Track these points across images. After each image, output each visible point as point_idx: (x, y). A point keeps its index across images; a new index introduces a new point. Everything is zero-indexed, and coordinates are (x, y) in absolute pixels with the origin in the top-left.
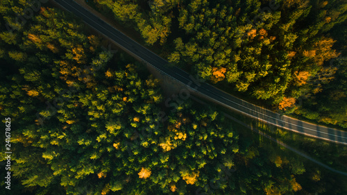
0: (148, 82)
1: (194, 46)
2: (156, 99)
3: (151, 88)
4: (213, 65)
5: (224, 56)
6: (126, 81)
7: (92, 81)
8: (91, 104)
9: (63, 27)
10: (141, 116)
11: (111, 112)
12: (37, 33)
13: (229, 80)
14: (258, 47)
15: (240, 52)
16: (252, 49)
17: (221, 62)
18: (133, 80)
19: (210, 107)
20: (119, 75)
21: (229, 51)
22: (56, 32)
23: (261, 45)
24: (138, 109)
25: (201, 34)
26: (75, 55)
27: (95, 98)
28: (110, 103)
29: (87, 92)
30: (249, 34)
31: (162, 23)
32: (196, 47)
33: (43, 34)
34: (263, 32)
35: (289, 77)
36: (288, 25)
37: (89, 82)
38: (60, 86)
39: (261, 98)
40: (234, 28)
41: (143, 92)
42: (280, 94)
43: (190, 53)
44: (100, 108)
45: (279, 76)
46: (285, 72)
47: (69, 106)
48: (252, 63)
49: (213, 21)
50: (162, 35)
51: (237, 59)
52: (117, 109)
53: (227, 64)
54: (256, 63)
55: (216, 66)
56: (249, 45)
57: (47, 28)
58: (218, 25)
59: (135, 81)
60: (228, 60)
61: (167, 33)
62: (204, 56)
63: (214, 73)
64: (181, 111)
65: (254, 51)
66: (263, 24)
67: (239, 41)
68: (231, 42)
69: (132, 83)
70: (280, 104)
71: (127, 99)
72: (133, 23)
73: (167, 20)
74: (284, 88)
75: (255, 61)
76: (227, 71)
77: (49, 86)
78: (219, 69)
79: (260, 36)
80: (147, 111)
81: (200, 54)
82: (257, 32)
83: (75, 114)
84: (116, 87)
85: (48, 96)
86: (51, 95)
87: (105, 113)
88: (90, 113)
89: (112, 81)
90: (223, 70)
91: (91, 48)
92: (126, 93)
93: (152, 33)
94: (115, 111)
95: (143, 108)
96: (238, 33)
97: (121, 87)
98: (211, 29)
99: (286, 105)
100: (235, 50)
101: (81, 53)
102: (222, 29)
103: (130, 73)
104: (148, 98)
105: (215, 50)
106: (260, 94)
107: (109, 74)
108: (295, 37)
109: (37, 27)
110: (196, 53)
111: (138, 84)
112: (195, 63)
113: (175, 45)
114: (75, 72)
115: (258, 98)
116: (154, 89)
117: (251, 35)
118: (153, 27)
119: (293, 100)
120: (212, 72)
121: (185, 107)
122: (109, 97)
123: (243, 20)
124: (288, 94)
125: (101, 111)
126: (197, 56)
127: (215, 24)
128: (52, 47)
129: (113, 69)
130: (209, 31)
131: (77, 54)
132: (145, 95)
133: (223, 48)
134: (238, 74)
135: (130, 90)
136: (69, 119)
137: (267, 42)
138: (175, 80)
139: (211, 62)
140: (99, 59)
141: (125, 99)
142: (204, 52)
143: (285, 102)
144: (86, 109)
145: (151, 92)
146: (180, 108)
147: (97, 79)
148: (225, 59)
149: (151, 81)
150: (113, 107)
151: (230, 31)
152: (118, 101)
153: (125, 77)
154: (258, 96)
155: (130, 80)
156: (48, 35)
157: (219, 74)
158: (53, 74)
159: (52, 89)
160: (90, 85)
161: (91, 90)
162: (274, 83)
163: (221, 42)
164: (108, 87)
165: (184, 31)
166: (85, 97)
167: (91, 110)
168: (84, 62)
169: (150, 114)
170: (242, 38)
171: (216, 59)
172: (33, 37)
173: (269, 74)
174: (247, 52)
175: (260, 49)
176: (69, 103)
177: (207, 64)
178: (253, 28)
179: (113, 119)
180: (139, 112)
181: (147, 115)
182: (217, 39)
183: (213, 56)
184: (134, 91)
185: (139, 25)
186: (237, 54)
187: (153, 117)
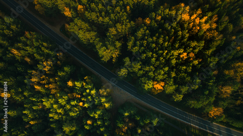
0: (101, 91)
1: (139, 64)
2: (107, 105)
3: (103, 96)
4: (154, 79)
5: (163, 72)
6: (83, 89)
7: (56, 88)
8: (52, 107)
9: (39, 46)
10: (94, 120)
11: (68, 115)
12: (18, 49)
13: (167, 92)
14: (189, 66)
15: (175, 70)
16: (185, 67)
17: (161, 77)
18: (89, 88)
19: (152, 114)
20: (78, 84)
21: (166, 69)
22: (33, 49)
23: (191, 65)
24: (91, 113)
25: (145, 55)
26: (45, 67)
27: (57, 102)
28: (68, 107)
29: (51, 96)
30: (181, 56)
31: (115, 46)
32: (140, 65)
33: (23, 49)
34: (192, 55)
35: (215, 90)
36: (211, 51)
37: (53, 89)
38: (30, 91)
39: (193, 107)
40: (169, 51)
41: (97, 99)
42: (209, 105)
43: (136, 70)
44: (59, 111)
45: (208, 90)
46: (212, 86)
47: (34, 108)
48: (185, 78)
49: (154, 45)
50: (114, 56)
51: (173, 75)
52: (74, 112)
53: (165, 79)
54: (189, 79)
55: (156, 81)
56: (182, 64)
57: (27, 45)
58: (157, 49)
59: (91, 90)
60: (166, 75)
61: (118, 54)
62: (147, 72)
63: (155, 86)
64: (127, 117)
65: (186, 69)
66: (191, 49)
67: (174, 62)
68: (168, 62)
69: (88, 91)
70: (210, 112)
71: (84, 104)
72: (93, 46)
73: (118, 44)
74: (212, 99)
75: (187, 77)
76: (165, 84)
77: (20, 90)
78: (158, 82)
79: (190, 58)
80: (99, 115)
81: (144, 71)
82: (187, 55)
83: (38, 115)
84: (75, 94)
85: (17, 98)
86: (20, 98)
87: (64, 115)
88: (51, 115)
89: (72, 89)
90: (162, 84)
91: (59, 62)
92: (83, 99)
93: (107, 53)
94: (72, 114)
95: (95, 113)
96: (173, 55)
97: (79, 94)
98: (152, 51)
99: (215, 114)
100: (172, 68)
101: (50, 66)
102: (161, 52)
103: (87, 84)
104: (101, 104)
105: (155, 67)
106: (193, 104)
107: (70, 84)
108: (217, 59)
109: (19, 44)
110: (140, 70)
111: (93, 92)
112: (139, 77)
113: (124, 63)
114: (43, 80)
115: (192, 107)
116: (106, 97)
117: (183, 57)
118: (108, 49)
119: (221, 110)
120: (153, 85)
121: (131, 114)
122: (68, 102)
123: (177, 46)
124: (216, 104)
125: (60, 113)
126: (141, 72)
127: (155, 48)
128: (28, 60)
129: (74, 79)
130: (151, 53)
131: (47, 66)
132: (98, 102)
133: (162, 66)
134: (174, 87)
135: (86, 97)
136: (32, 120)
137: (196, 62)
138: (123, 91)
139: (152, 77)
140: (64, 71)
141: (81, 104)
142: (147, 69)
143: (214, 112)
144: (48, 111)
145: (103, 100)
146: (126, 114)
147: (60, 87)
148: (163, 75)
149: (103, 90)
150: (70, 110)
151: (167, 54)
152: (76, 106)
153: (83, 86)
154: (191, 105)
155: (87, 89)
156: (27, 51)
157: (159, 87)
158: (26, 81)
159: (22, 93)
160: (53, 91)
161: (54, 96)
162: (204, 95)
163: (160, 61)
164: (68, 93)
165: (132, 52)
166: (48, 100)
167: (52, 113)
168: (52, 73)
169: (101, 118)
170: (176, 59)
171: (156, 74)
172: (15, 52)
173: (199, 87)
174: (181, 70)
175: (191, 68)
176: (34, 105)
177: (149, 78)
178: (184, 52)
179: (70, 121)
180: (92, 116)
181: (99, 119)
182: (157, 59)
183: (154, 72)
184: (89, 97)
185: (97, 47)
186: (173, 71)
187: (104, 121)
